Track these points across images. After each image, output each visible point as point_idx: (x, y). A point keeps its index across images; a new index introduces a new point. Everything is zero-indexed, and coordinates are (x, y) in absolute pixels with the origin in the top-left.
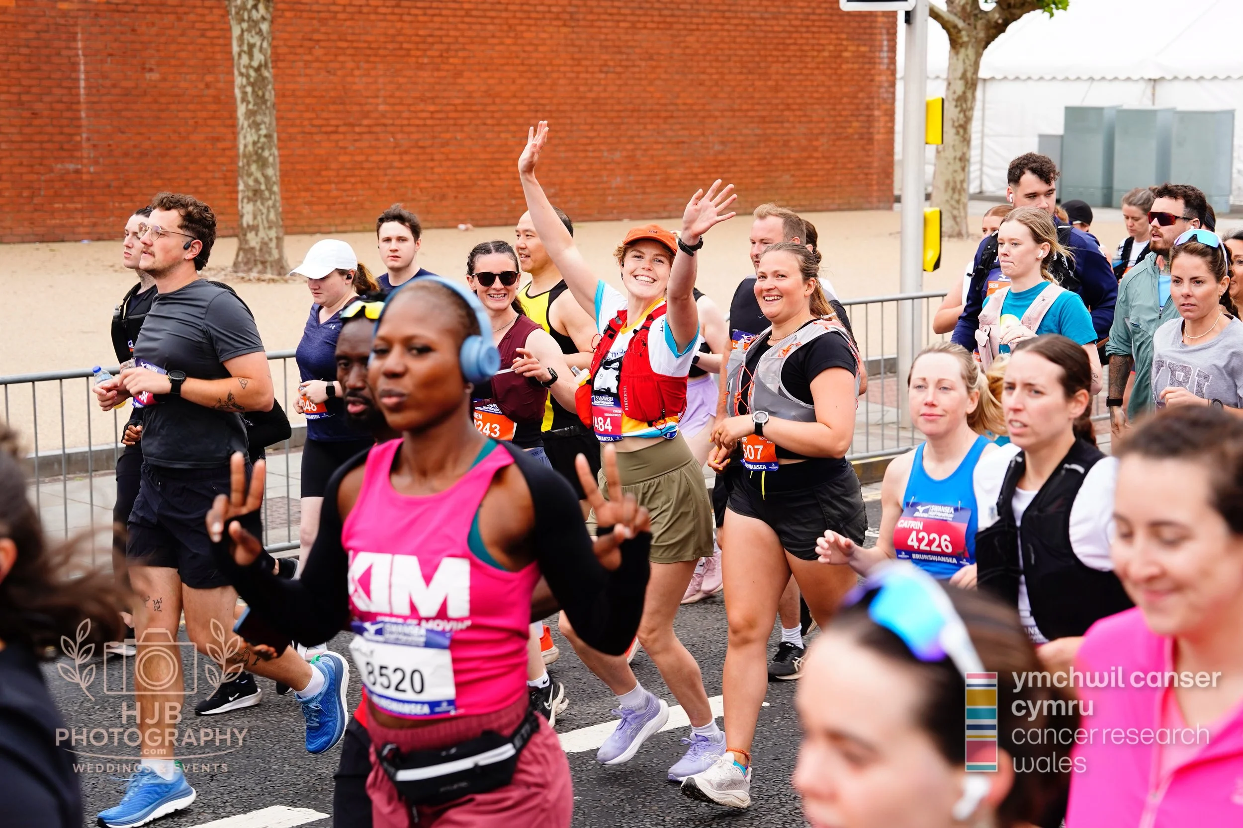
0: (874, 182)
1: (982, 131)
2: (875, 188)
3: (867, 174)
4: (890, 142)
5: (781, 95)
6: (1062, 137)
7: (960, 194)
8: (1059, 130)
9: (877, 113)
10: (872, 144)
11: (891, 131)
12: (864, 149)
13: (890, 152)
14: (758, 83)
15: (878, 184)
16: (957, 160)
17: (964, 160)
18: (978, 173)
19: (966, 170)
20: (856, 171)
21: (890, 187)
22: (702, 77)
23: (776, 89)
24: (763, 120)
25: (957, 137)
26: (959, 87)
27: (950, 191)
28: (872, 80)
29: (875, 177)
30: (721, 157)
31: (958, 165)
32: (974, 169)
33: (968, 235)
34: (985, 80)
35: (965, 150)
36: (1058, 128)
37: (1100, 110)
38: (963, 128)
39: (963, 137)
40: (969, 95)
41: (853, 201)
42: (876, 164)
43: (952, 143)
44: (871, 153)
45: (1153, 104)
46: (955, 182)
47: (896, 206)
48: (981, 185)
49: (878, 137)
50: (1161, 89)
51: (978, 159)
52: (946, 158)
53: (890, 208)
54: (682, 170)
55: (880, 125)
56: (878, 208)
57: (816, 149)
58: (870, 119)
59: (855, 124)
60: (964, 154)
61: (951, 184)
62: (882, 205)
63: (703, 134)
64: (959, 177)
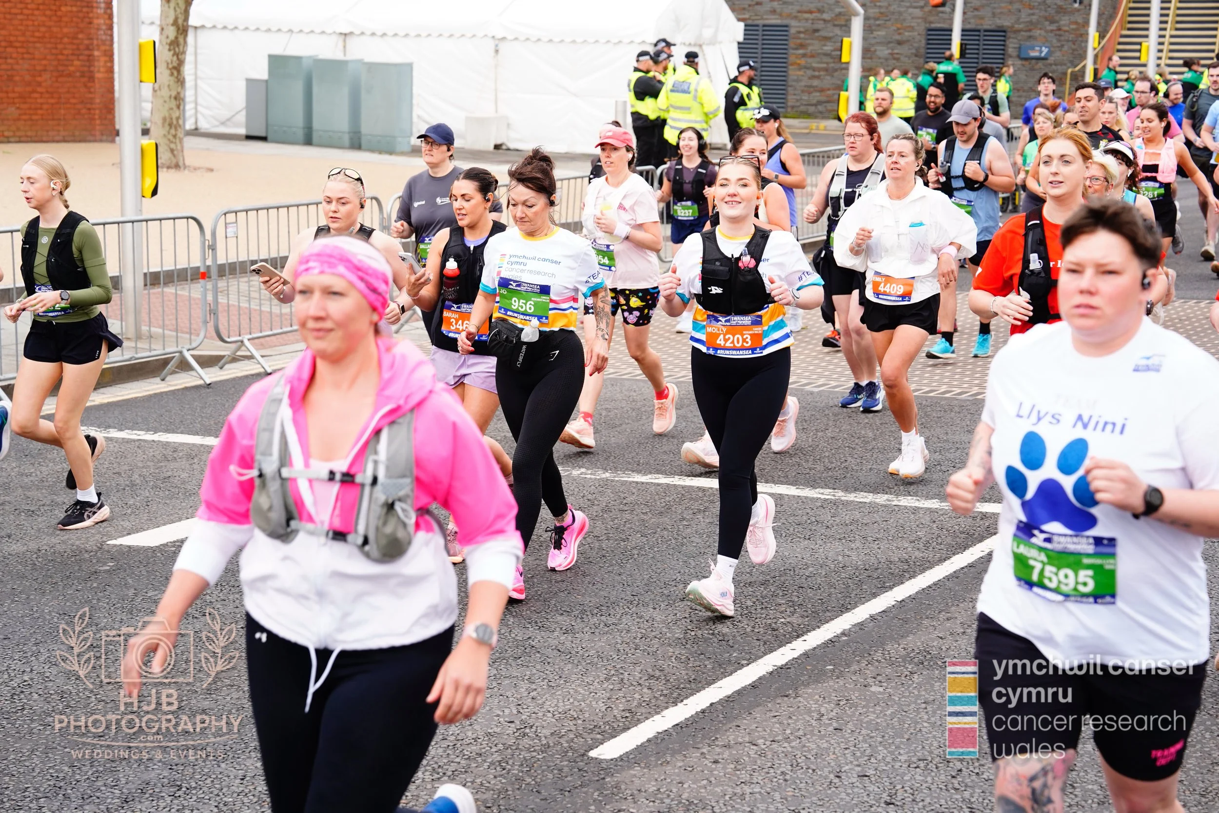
0: (97, 117)
1: (196, 74)
2: (98, 122)
3: (89, 109)
4: (111, 80)
6: (266, 81)
7: (176, 129)
8: (265, 76)
9: (96, 53)
10: (94, 82)
11: (111, 70)
12: (86, 86)
13: (111, 90)
15: (100, 118)
16: (172, 99)
17: (179, 99)
18: (193, 111)
19: (181, 107)
20: (79, 106)
21: (112, 121)
25: (172, 78)
26: (172, 32)
27: (167, 128)
28: (90, 23)
29: (97, 112)
31: (173, 104)
32: (189, 107)
33: (185, 167)
34: (196, 29)
35: (179, 89)
36: (263, 74)
37: (299, 58)
38: (177, 69)
39: (177, 78)
40: (182, 40)
41: (77, 133)
42: (98, 101)
43: (167, 83)
44: (92, 90)
45: (345, 55)
46: (171, 119)
47: (117, 139)
48: (196, 122)
49: (98, 75)
50: (351, 42)
51: (193, 98)
52: (162, 97)
53: (113, 141)
55: (100, 64)
56: (101, 141)
57: (39, 84)
58: (90, 59)
59: (77, 63)
60: (178, 93)
61: (168, 121)
62: (104, 138)
64: (175, 114)
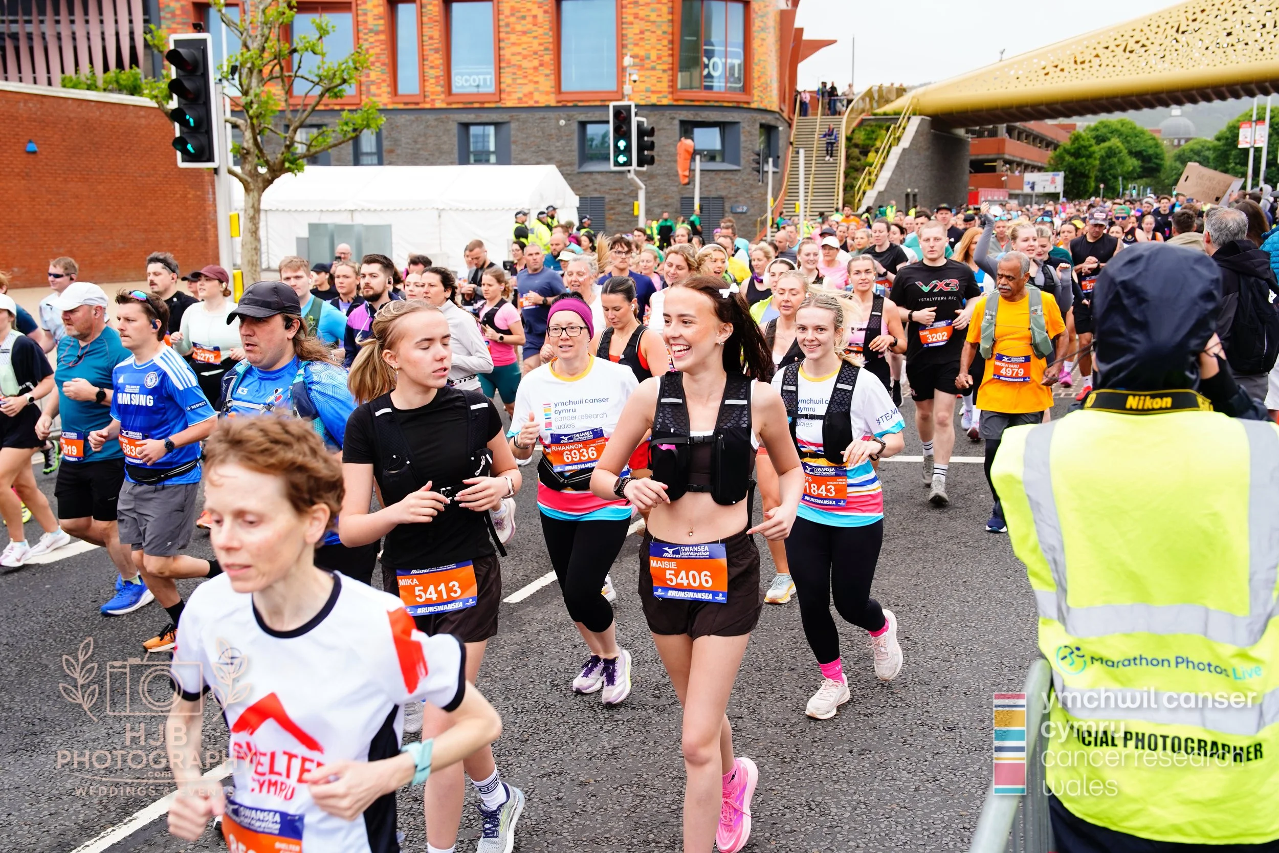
1: (267, 237)
4: (217, 241)
5: (155, 217)
6: (308, 239)
7: (256, 267)
8: (307, 235)
9: (209, 226)
10: (207, 243)
11: (216, 236)
12: (203, 245)
14: (141, 211)
16: (254, 250)
17: (257, 250)
18: (266, 257)
19: (259, 255)
20: (199, 257)
22: (109, 207)
23: (152, 214)
24: (145, 231)
25: (253, 238)
26: (251, 212)
27: (251, 266)
28: (205, 209)
30: (124, 251)
31: (254, 252)
32: (264, 255)
34: (266, 211)
35: (257, 244)
36: (305, 233)
37: (325, 225)
38: (255, 233)
39: (256, 238)
40: (257, 216)
42: (210, 253)
43: (250, 241)
44: (207, 247)
45: (352, 220)
46: (253, 261)
48: (268, 264)
49: (211, 239)
50: (356, 215)
51: (266, 251)
52: (248, 249)
54: (101, 258)
55: (211, 233)
57: (177, 246)
58: (205, 230)
59: (198, 232)
60: (257, 247)
61: (251, 262)
63: (112, 238)
64: (255, 258)
